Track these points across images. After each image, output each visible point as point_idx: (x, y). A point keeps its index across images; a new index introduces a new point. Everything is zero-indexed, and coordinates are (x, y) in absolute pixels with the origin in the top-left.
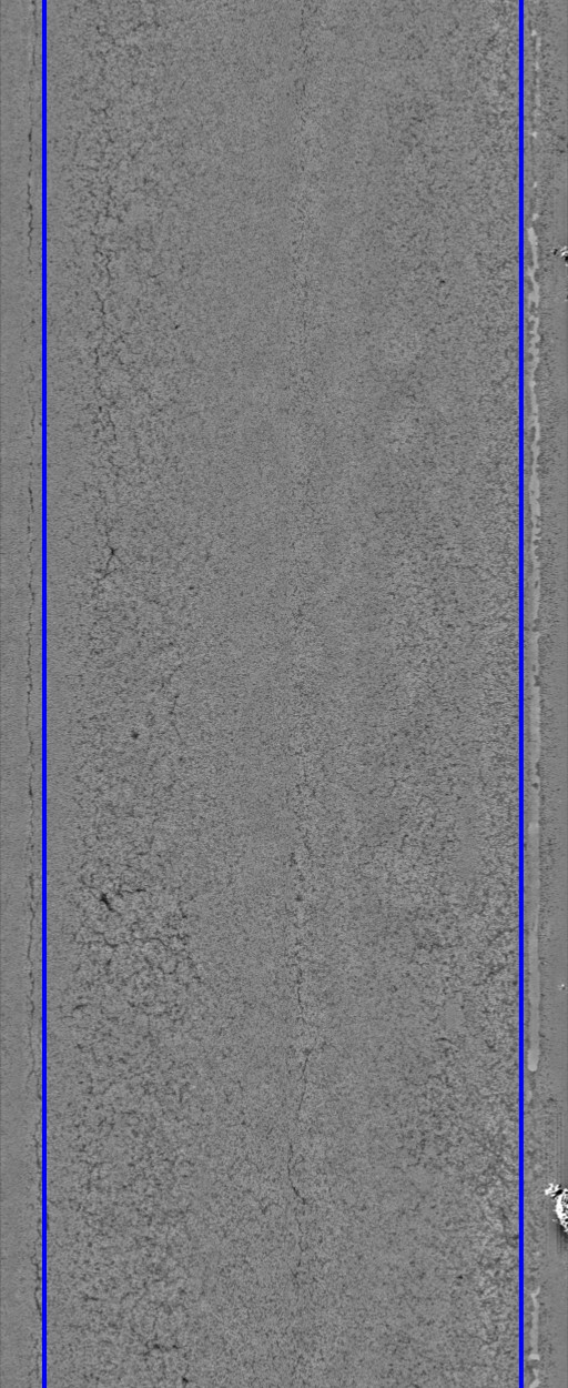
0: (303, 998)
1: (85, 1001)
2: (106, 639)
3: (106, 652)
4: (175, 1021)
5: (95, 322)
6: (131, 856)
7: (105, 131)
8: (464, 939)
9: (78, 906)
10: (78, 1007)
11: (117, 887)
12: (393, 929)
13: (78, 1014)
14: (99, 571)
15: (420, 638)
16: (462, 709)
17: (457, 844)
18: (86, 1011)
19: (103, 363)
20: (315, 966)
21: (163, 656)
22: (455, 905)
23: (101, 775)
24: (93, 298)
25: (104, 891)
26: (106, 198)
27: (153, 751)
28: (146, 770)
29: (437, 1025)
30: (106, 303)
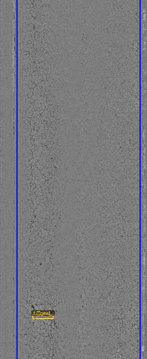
0: (84, 332)
1: (27, 333)
2: (34, 239)
3: (33, 243)
4: (51, 338)
5: (31, 157)
6: (40, 295)
7: (33, 108)
8: (126, 317)
9: (26, 308)
10: (26, 334)
11: (36, 303)
12: (107, 315)
13: (26, 336)
14: (31, 222)
15: (114, 239)
16: (125, 258)
17: (124, 293)
18: (28, 335)
19: (33, 168)
20: (87, 324)
21: (48, 244)
22: (123, 308)
23: (32, 274)
24: (30, 151)
25: (33, 304)
26: (34, 125)
27: (45, 268)
28: (43, 273)
29: (119, 339)
30: (34, 153)
